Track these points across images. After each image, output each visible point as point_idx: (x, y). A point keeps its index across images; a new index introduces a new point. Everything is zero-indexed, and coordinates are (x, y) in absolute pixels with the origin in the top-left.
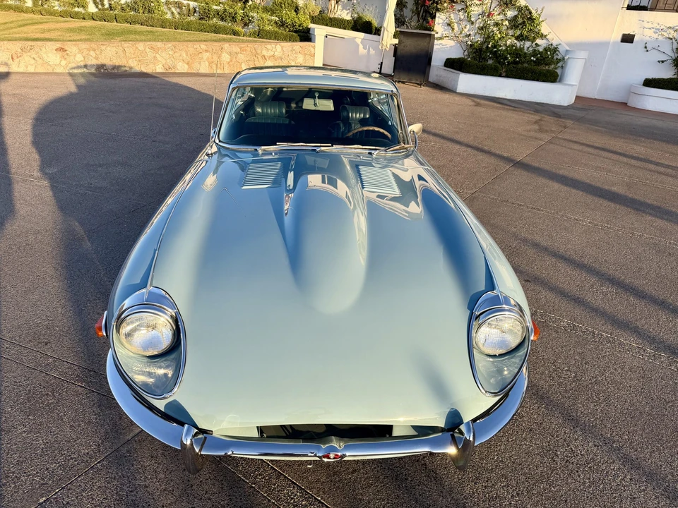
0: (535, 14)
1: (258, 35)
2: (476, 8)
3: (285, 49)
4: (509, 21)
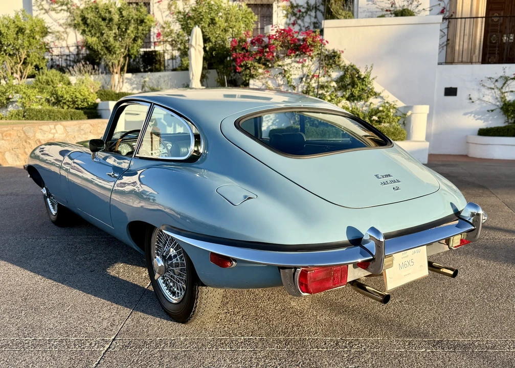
0: (363, 73)
1: (24, 116)
2: (296, 72)
3: (69, 129)
4: (336, 82)
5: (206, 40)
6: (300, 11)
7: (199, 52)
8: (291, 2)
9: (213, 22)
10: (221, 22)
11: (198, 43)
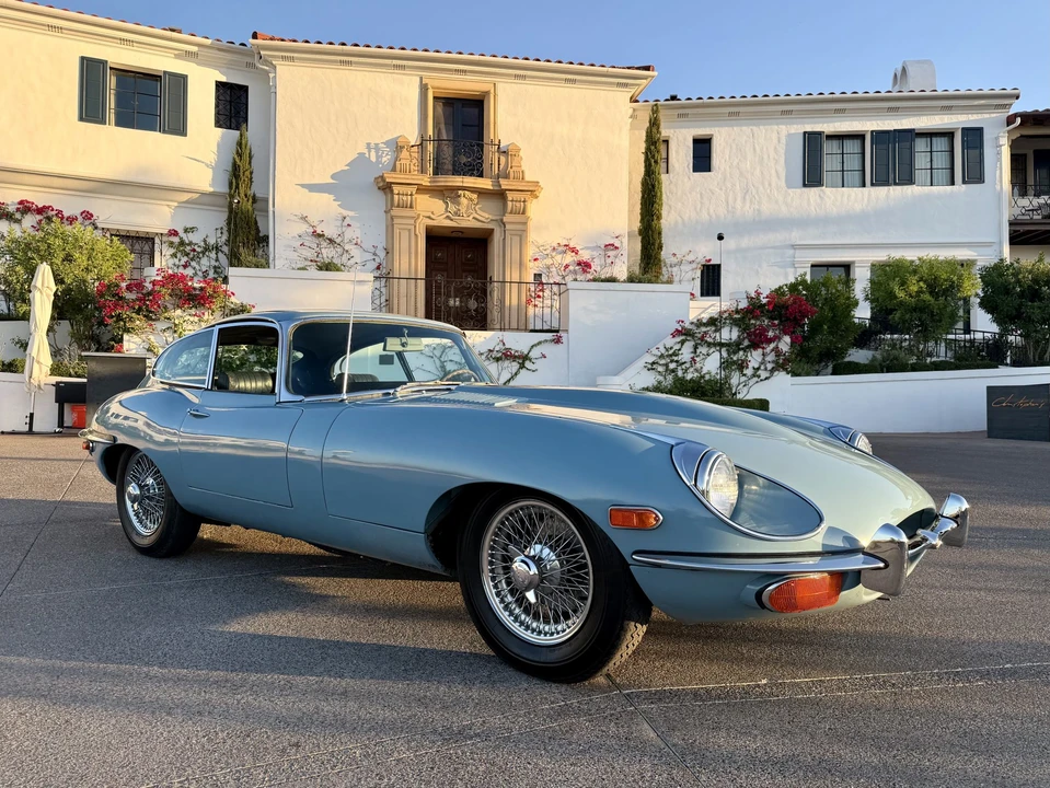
5: (59, 280)
6: (194, 250)
7: (48, 296)
8: (181, 238)
9: (68, 258)
10: (81, 259)
11: (46, 285)
